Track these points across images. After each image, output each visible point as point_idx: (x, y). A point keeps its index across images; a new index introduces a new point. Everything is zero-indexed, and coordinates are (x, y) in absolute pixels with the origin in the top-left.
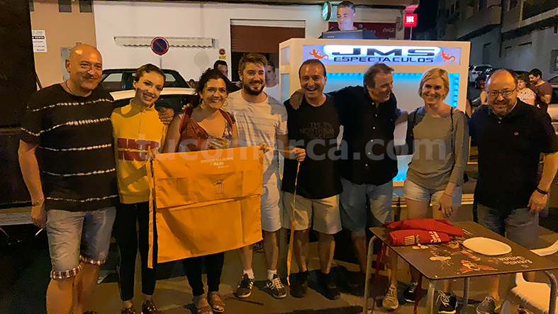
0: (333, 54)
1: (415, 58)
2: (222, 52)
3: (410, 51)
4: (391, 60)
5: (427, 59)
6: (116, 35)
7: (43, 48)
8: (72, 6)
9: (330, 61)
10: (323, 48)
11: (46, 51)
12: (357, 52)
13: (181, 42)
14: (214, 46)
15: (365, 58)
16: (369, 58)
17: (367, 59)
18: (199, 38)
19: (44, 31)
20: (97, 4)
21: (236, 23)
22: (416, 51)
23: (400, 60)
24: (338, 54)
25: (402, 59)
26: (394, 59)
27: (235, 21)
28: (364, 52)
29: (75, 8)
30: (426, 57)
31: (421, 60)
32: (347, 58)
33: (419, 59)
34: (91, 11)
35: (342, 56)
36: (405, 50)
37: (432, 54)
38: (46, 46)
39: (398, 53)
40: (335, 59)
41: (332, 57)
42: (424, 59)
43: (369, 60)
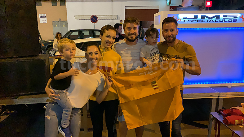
0: (184, 18)
1: (227, 20)
2: (121, 21)
3: (224, 16)
4: (214, 21)
5: (233, 20)
6: (75, 15)
7: (45, 21)
8: (57, 3)
9: (182, 22)
10: (178, 16)
11: (46, 23)
12: (196, 17)
13: (103, 18)
14: (117, 19)
15: (200, 20)
16: (202, 20)
17: (201, 21)
18: (111, 16)
19: (46, 14)
20: (68, 2)
21: (127, 8)
22: (227, 16)
23: (219, 21)
24: (186, 18)
25: (220, 20)
26: (215, 20)
27: (127, 7)
28: (199, 17)
29: (58, 3)
30: (233, 19)
31: (230, 21)
32: (190, 20)
33: (229, 20)
34: (65, 5)
35: (188, 20)
36: (221, 16)
37: (237, 17)
38: (46, 21)
39: (218, 17)
40: (184, 21)
41: (183, 20)
42: (232, 20)
43: (202, 21)
